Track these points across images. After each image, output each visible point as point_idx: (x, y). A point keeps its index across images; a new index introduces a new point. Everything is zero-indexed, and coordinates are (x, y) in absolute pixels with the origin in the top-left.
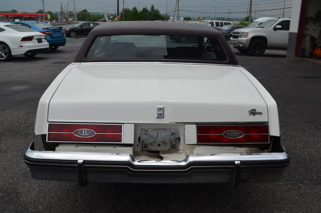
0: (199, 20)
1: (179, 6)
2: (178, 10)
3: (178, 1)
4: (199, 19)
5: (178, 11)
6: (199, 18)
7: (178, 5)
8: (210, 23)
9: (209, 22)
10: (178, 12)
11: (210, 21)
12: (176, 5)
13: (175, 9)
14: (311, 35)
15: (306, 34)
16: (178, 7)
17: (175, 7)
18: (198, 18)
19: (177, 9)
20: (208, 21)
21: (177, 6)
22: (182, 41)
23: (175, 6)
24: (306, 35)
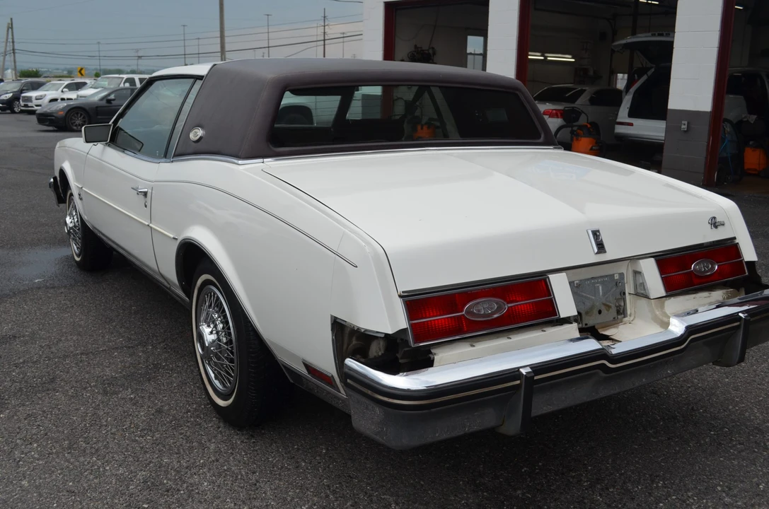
0: (82, 75)
1: (15, 40)
2: (13, 50)
3: (12, 28)
4: (80, 72)
5: (14, 53)
6: (81, 69)
7: (13, 39)
8: (128, 80)
9: (123, 78)
10: (14, 56)
11: (125, 76)
12: (5, 37)
13: (6, 49)
14: (405, 98)
15: (395, 98)
16: (13, 42)
17: (4, 44)
18: (79, 69)
19: (10, 48)
20: (121, 76)
21: (10, 40)
22: (76, 126)
23: (5, 40)
24: (396, 100)
